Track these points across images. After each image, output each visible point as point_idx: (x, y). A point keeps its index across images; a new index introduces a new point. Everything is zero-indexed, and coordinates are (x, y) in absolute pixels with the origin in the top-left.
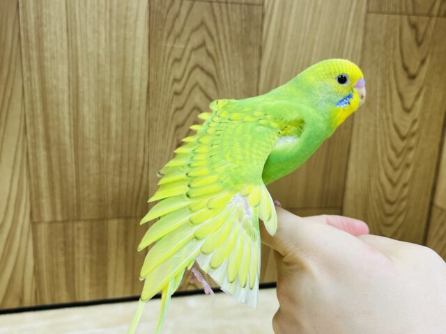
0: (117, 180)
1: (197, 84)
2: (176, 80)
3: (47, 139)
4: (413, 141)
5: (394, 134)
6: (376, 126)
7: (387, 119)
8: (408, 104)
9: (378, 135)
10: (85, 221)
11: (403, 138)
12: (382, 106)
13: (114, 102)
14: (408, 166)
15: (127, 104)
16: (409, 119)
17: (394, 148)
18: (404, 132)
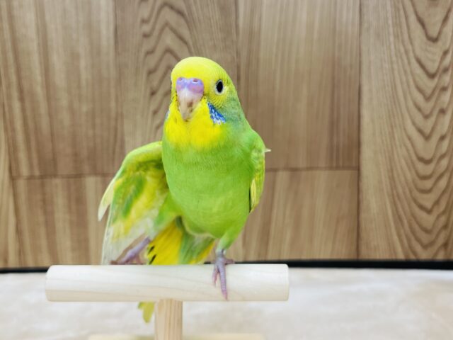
0: (91, 133)
1: (167, 24)
2: (144, 21)
3: (21, 90)
4: (447, 79)
5: (419, 71)
6: (392, 63)
7: (406, 52)
8: (433, 32)
9: (396, 72)
10: (63, 177)
11: (432, 76)
12: (396, 36)
13: (82, 49)
14: (443, 111)
15: (95, 51)
16: (437, 50)
17: (420, 90)
18: (432, 67)
